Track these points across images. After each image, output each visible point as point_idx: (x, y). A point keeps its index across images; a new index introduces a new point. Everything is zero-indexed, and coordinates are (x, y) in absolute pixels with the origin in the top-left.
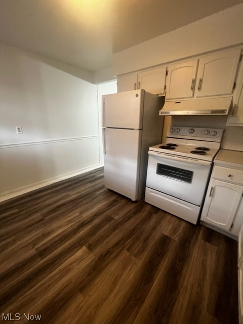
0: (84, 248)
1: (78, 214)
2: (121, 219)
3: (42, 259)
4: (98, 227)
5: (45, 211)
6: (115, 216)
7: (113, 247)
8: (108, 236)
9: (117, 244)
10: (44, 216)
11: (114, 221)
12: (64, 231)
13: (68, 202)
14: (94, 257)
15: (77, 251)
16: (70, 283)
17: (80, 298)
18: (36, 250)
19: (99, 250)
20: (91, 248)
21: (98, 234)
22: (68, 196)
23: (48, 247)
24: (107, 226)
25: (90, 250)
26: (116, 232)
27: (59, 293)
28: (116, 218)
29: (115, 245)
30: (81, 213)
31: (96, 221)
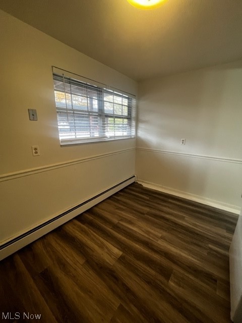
0: (121, 253)
1: (160, 235)
2: (173, 294)
3: (111, 229)
4: (149, 262)
5: (153, 211)
6: (174, 282)
7: (124, 285)
8: (138, 275)
9: (128, 290)
10: (148, 214)
11: (166, 281)
12: (136, 232)
13: (173, 222)
14: (112, 264)
15: (118, 248)
16: (93, 252)
17: (81, 261)
18: (118, 223)
19: (119, 268)
20: (121, 259)
21: (138, 262)
22: (183, 218)
23: (120, 228)
24: (153, 272)
25: (119, 259)
26: (146, 287)
27: (88, 247)
28: (171, 284)
29: (126, 286)
30: (162, 238)
31: (156, 257)
